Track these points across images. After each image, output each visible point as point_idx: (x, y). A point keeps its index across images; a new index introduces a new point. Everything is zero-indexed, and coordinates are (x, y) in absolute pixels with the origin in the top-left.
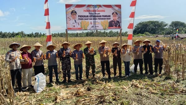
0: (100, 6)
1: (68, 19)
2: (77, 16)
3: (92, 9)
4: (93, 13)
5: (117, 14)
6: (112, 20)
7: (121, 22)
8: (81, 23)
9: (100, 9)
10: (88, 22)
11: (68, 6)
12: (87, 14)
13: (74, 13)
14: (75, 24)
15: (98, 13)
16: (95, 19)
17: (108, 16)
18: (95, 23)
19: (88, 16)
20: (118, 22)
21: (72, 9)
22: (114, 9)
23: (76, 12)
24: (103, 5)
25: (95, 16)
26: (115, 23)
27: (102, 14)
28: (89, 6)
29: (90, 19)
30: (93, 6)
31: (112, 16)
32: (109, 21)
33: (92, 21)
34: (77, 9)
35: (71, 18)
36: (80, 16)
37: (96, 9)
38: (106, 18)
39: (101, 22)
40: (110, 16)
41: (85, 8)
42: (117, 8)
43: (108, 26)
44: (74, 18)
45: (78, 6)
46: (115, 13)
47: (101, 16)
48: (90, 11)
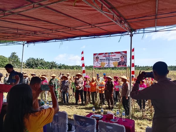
0: (113, 53)
1: (94, 62)
2: (99, 59)
3: (107, 55)
4: (108, 57)
5: (124, 57)
6: (121, 61)
7: (127, 62)
8: (101, 64)
9: (113, 54)
10: (105, 63)
11: (95, 54)
12: (104, 58)
13: (97, 58)
14: (98, 64)
15: (111, 57)
16: (109, 61)
17: (118, 59)
18: (109, 63)
19: (105, 59)
20: (124, 62)
21: (96, 56)
22: (122, 54)
23: (98, 58)
24: (115, 52)
25: (109, 59)
26: (122, 63)
27: (113, 57)
28: (106, 53)
29: (106, 61)
30: (108, 53)
31: (120, 58)
32: (118, 62)
33: (107, 62)
34: (99, 56)
35: (96, 61)
36: (101, 60)
37: (110, 55)
38: (116, 60)
39: (113, 62)
40: (119, 59)
41: (103, 55)
42: (124, 53)
43: (117, 65)
44: (97, 61)
45: (100, 54)
46: (122, 57)
47: (113, 59)
48: (106, 56)
